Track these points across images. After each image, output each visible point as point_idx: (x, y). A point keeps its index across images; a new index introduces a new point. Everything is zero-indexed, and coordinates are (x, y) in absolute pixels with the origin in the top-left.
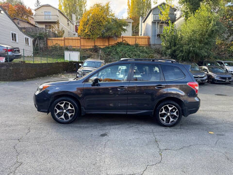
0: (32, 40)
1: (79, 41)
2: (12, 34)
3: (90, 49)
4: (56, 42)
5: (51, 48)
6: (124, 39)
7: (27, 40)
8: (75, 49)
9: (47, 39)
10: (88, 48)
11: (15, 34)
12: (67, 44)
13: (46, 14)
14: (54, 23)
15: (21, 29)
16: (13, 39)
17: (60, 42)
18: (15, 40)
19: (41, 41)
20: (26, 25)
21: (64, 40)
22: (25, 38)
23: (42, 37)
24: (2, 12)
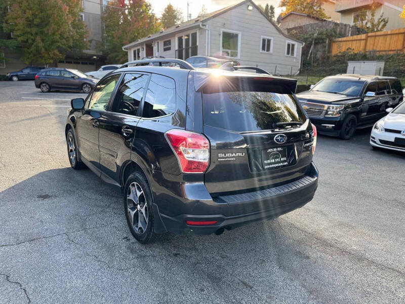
0: (301, 47)
2: (264, 40)
4: (349, 45)
5: (335, 58)
7: (291, 49)
9: (331, 42)
11: (269, 41)
12: (369, 48)
16: (263, 49)
17: (356, 45)
18: (268, 49)
19: (319, 46)
20: (305, 22)
21: (366, 40)
22: (289, 45)
23: (322, 39)
24: (251, 8)
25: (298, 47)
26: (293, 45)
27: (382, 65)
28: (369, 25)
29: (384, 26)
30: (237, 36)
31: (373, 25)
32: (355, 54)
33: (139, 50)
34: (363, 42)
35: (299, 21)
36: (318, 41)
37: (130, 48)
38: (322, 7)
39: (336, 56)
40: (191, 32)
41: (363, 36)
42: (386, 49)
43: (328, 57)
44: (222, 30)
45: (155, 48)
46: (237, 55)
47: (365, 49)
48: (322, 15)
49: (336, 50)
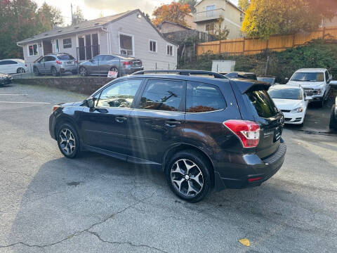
0: (177, 48)
1: (242, 43)
2: (151, 43)
3: (257, 55)
4: (209, 48)
5: (200, 58)
6: (326, 32)
7: (170, 49)
8: (232, 57)
9: (197, 45)
10: (255, 53)
11: (154, 43)
12: (223, 51)
13: (209, 9)
14: (216, 20)
15: (165, 36)
16: (151, 49)
17: (213, 48)
18: (154, 50)
19: (189, 48)
20: (177, 29)
21: (220, 45)
22: (168, 47)
23: (191, 43)
24: (140, 16)
25: (175, 49)
26: (171, 47)
27: (234, 63)
28: (218, 34)
29: (227, 34)
30: (130, 38)
31: (220, 34)
32: (214, 55)
33: (35, 46)
34: (218, 46)
35: (172, 28)
36: (188, 45)
37: (25, 44)
38: (185, 18)
39: (202, 56)
40: (91, 34)
41: (218, 42)
42: (233, 51)
43: (196, 57)
44: (119, 33)
45: (54, 45)
46: (132, 54)
47: (220, 51)
48: (185, 24)
49: (200, 52)
